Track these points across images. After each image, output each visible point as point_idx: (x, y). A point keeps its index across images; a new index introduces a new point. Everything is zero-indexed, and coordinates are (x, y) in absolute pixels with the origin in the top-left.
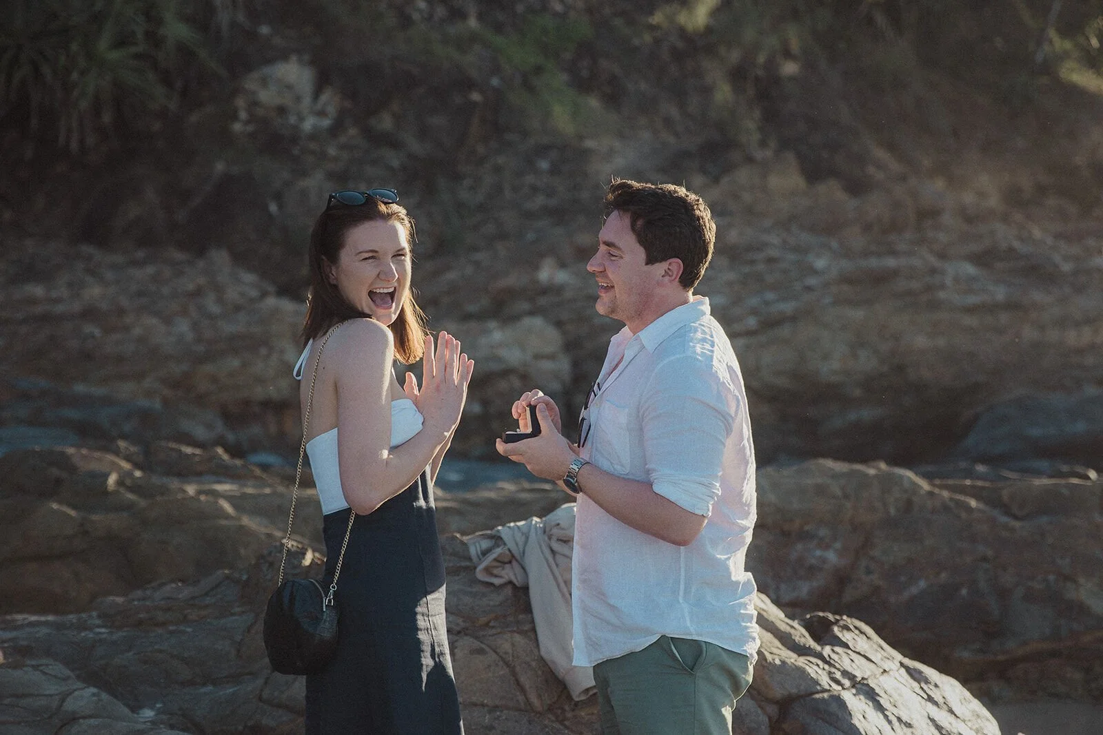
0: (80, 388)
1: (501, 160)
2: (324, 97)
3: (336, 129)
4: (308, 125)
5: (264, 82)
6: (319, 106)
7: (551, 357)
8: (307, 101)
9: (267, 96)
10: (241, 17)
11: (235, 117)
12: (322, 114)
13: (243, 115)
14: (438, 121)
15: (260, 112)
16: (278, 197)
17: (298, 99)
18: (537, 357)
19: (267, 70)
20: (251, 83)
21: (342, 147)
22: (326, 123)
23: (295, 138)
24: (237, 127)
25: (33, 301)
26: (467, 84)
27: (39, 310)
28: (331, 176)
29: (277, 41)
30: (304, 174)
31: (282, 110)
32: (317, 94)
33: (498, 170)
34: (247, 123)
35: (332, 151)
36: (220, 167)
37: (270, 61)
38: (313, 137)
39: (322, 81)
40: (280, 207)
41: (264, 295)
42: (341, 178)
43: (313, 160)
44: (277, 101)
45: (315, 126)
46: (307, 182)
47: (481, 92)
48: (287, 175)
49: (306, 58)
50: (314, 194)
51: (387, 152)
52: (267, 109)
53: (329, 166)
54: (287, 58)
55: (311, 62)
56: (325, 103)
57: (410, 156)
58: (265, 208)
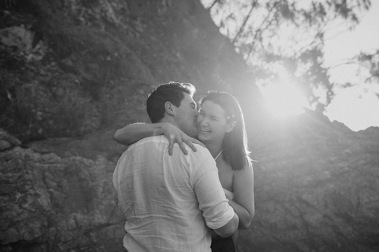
2: (38, 46)
3: (44, 62)
4: (30, 57)
5: (6, 35)
6: (34, 50)
8: (29, 46)
9: (7, 41)
12: (37, 53)
15: (3, 48)
16: (12, 91)
17: (25, 46)
21: (49, 70)
22: (40, 58)
23: (23, 62)
26: (106, 53)
28: (42, 83)
29: (13, 18)
30: (28, 81)
31: (15, 48)
32: (34, 45)
35: (43, 72)
37: (9, 26)
38: (33, 63)
40: (14, 96)
42: (49, 85)
43: (32, 74)
44: (13, 44)
45: (33, 58)
46: (27, 85)
47: (111, 57)
48: (18, 80)
49: (30, 26)
50: (33, 90)
51: (71, 75)
52: (6, 46)
53: (41, 78)
54: (19, 25)
55: (32, 30)
56: (39, 49)
57: (83, 78)
58: (5, 95)
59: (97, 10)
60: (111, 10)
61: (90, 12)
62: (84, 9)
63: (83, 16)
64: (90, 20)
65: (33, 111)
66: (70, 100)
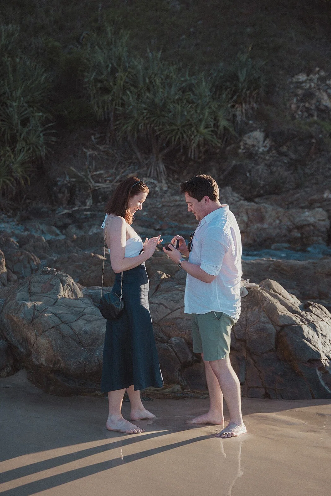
0: (186, 225)
1: (320, 160)
2: (266, 142)
3: (268, 152)
4: (261, 150)
5: (249, 138)
6: (264, 144)
7: (324, 220)
8: (261, 143)
9: (249, 142)
10: (244, 119)
11: (240, 148)
12: (265, 146)
13: (242, 147)
14: (301, 148)
15: (247, 146)
16: (250, 171)
17: (259, 142)
18: (319, 220)
19: (250, 134)
20: (245, 138)
21: (271, 156)
22: (267, 149)
23: (257, 154)
24: (240, 151)
25: (176, 201)
26: (312, 137)
27: (177, 203)
28: (266, 165)
29: (254, 125)
30: (258, 164)
31: (253, 146)
32: (264, 141)
33: (319, 163)
34: (243, 149)
35: (267, 158)
36: (234, 162)
37: (251, 131)
38: (262, 154)
39: (266, 137)
40: (250, 175)
41: (240, 200)
42: (269, 166)
43: (261, 160)
44: (252, 143)
45: (263, 150)
46: (259, 167)
47: (316, 139)
48: (253, 165)
49: (262, 130)
50: (260, 170)
51: (284, 158)
52: (249, 145)
53: (266, 162)
54: (256, 130)
55: (263, 131)
56: (267, 143)
57: (291, 159)
58: (246, 174)
59: (313, 101)
61: (307, 105)
62: (302, 104)
63: (301, 111)
64: (306, 111)
65: (259, 181)
66: (279, 174)
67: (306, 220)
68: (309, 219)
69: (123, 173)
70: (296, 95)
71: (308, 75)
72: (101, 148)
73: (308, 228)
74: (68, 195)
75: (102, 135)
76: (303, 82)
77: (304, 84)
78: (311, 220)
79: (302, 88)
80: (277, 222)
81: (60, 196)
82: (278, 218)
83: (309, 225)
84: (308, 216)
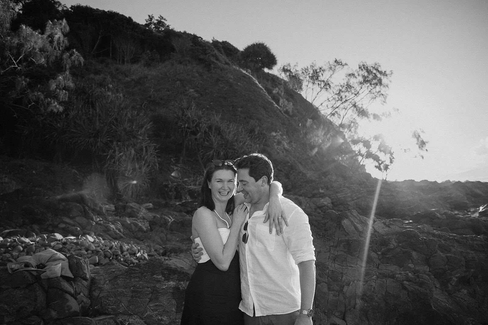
60: (285, 144)
67: (323, 203)
68: (324, 203)
69: (199, 180)
70: (275, 142)
71: (276, 133)
72: (179, 165)
73: (324, 208)
74: (175, 193)
75: (177, 158)
76: (275, 136)
77: (276, 137)
78: (326, 203)
79: (276, 139)
80: (308, 205)
81: (170, 193)
82: (308, 203)
83: (325, 206)
84: (323, 201)
